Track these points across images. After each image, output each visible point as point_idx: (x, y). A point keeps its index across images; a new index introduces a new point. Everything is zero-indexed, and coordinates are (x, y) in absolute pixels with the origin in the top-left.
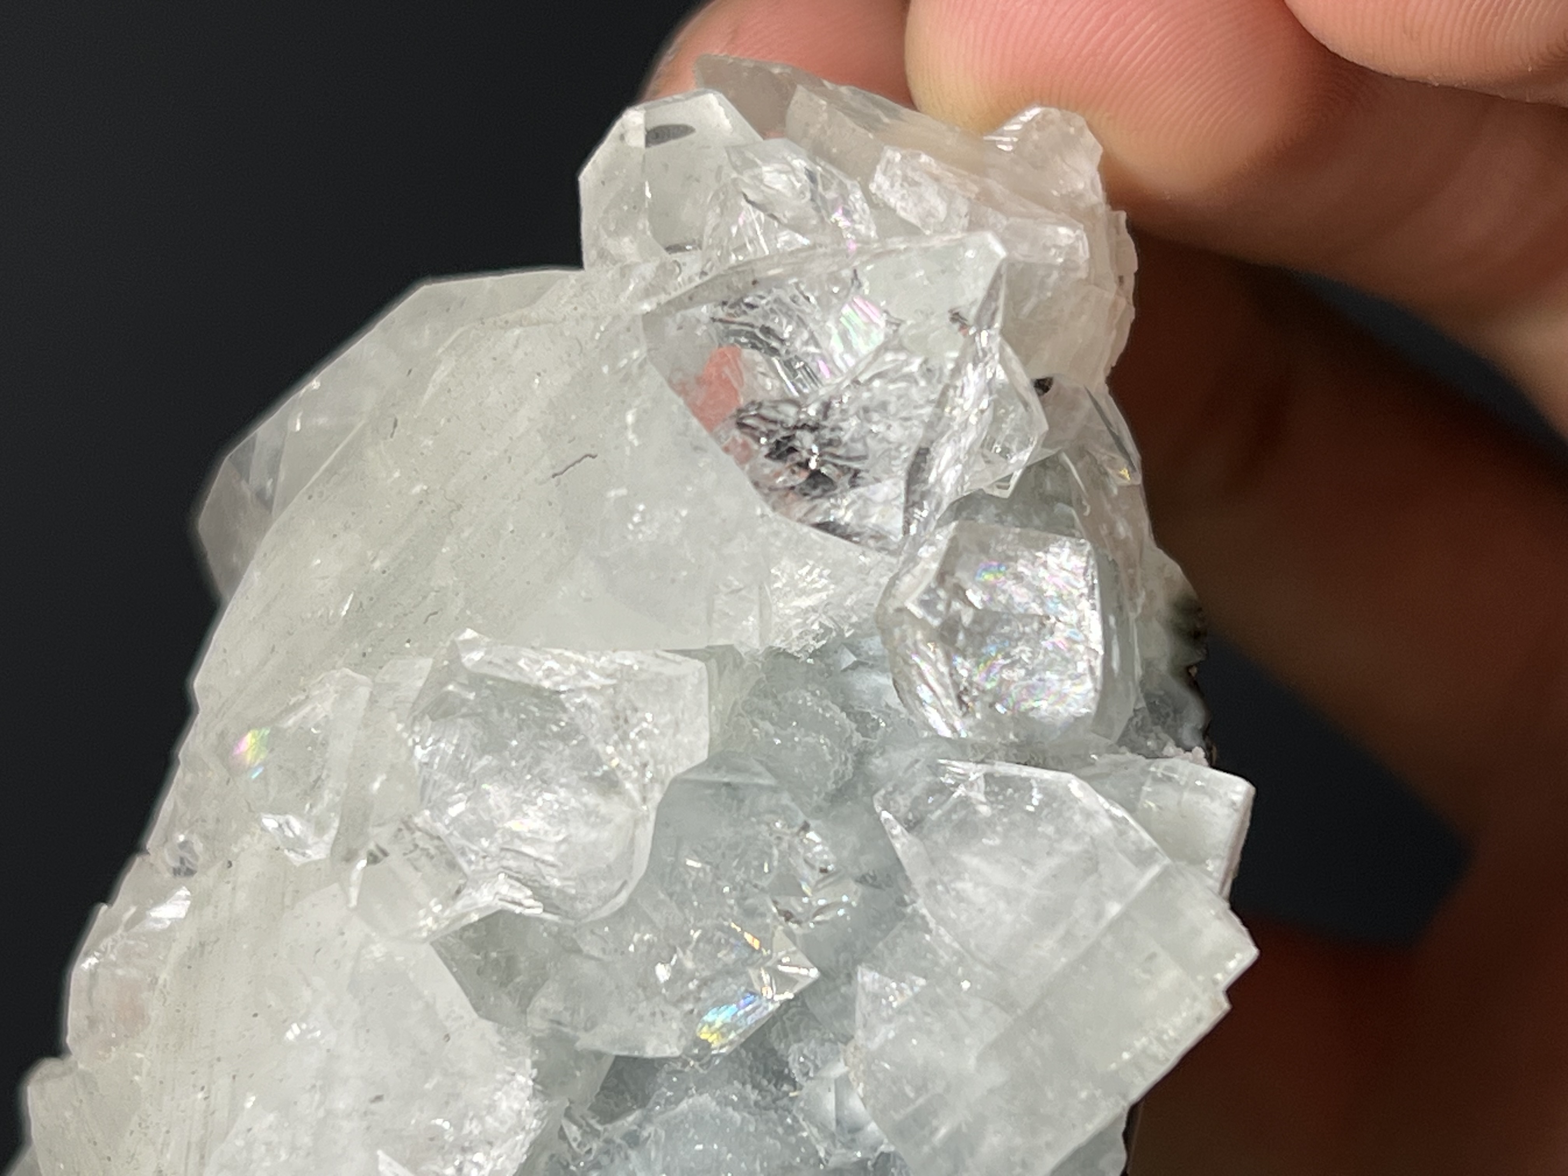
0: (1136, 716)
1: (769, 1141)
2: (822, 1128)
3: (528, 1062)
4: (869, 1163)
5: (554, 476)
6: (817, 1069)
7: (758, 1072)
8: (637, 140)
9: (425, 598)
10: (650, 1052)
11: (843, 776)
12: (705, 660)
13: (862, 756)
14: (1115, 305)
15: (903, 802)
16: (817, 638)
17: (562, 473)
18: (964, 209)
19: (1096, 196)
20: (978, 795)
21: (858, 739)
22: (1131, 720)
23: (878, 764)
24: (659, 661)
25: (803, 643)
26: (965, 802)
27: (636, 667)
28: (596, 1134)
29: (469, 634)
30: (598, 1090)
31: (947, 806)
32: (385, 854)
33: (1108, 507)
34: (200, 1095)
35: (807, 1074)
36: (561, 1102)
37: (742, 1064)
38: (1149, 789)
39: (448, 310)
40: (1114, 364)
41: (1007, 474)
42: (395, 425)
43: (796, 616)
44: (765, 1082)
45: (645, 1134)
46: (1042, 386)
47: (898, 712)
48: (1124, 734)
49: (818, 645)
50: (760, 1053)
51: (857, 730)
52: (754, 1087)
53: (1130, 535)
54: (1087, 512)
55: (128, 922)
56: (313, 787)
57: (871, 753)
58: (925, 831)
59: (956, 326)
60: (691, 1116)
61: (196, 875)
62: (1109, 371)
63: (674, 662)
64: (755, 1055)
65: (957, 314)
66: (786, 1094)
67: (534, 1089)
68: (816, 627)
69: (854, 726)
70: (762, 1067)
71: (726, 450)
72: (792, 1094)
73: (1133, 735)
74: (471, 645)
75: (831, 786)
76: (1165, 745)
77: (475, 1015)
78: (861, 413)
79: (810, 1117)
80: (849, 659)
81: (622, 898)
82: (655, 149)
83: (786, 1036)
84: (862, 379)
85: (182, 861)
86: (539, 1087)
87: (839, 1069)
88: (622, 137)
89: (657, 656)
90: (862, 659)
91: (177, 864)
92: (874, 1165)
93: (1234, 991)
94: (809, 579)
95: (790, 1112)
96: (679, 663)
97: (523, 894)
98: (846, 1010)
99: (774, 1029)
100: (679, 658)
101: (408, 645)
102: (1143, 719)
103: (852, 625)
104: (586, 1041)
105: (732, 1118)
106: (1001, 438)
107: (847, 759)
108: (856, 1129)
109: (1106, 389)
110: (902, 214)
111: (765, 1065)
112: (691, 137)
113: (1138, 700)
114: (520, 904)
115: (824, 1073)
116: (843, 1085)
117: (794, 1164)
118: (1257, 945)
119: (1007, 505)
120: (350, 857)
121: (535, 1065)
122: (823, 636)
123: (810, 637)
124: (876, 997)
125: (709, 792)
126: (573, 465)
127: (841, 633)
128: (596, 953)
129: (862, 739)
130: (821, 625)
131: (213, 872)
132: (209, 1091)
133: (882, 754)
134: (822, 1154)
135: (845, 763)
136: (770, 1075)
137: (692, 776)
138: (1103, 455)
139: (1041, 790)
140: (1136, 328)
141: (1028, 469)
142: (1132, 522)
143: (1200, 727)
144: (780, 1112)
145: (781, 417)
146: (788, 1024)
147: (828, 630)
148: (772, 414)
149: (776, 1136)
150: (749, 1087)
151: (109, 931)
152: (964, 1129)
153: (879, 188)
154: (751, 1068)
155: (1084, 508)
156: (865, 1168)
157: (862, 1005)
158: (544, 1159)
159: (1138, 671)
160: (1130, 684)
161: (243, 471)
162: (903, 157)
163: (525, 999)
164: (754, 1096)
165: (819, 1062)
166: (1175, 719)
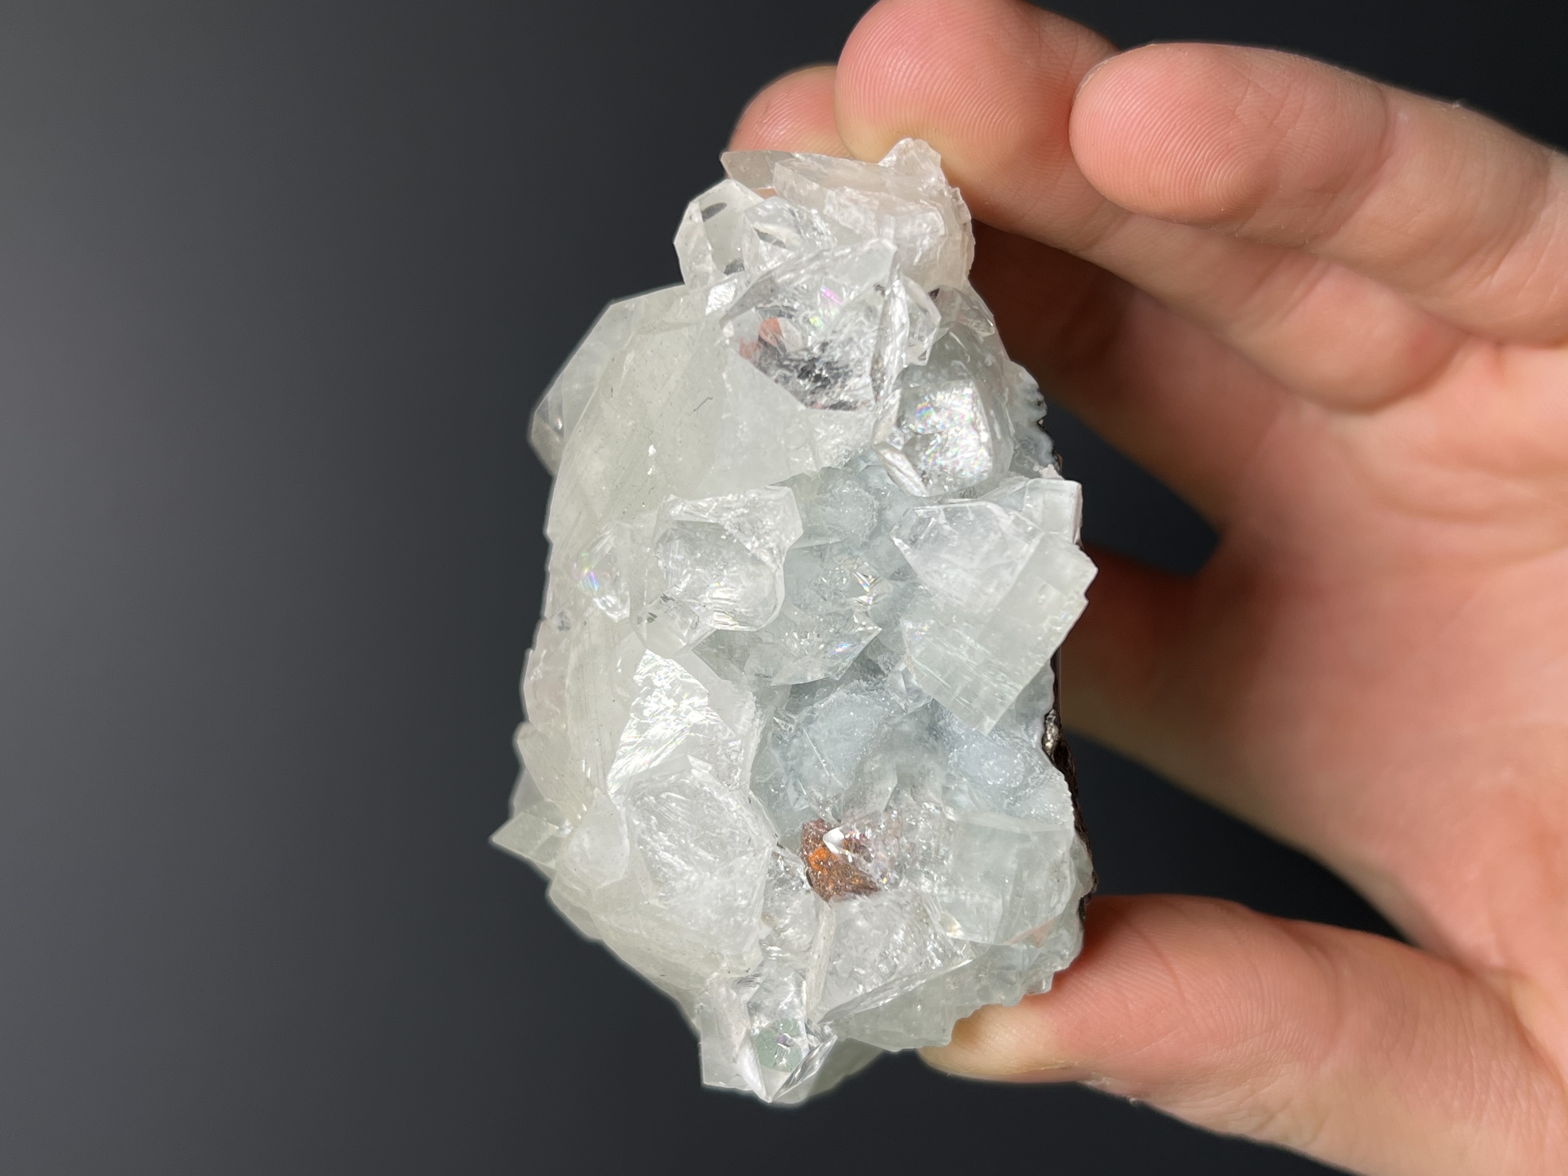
0: (1016, 453)
1: (876, 707)
2: (901, 693)
3: (751, 694)
4: (929, 705)
5: (695, 410)
6: (893, 666)
7: (864, 672)
8: (698, 218)
9: (646, 481)
10: (809, 679)
11: (873, 525)
12: (790, 486)
13: (880, 511)
14: (963, 241)
15: (906, 532)
16: (846, 457)
17: (698, 409)
18: (873, 216)
19: (943, 185)
20: (942, 520)
21: (876, 504)
22: (1014, 455)
23: (889, 514)
24: (769, 491)
25: (839, 461)
26: (936, 526)
27: (757, 499)
28: (792, 721)
29: (672, 497)
30: (789, 694)
31: (927, 530)
32: (655, 617)
33: (979, 350)
34: (597, 744)
35: (888, 669)
36: (771, 708)
37: (856, 670)
38: (1028, 497)
39: (626, 317)
40: (970, 268)
41: (923, 351)
42: (612, 391)
43: (833, 449)
44: (869, 676)
45: (815, 716)
46: (934, 294)
47: (894, 487)
48: (1012, 464)
49: (847, 460)
50: (864, 662)
51: (875, 499)
52: (864, 680)
53: (994, 361)
54: (969, 360)
55: (544, 658)
56: (615, 580)
57: (885, 509)
58: (919, 546)
59: (879, 292)
60: (836, 704)
61: (571, 629)
62: (968, 273)
63: (776, 490)
64: (861, 664)
65: (879, 286)
66: (881, 679)
67: (757, 707)
68: (843, 452)
69: (873, 497)
70: (866, 669)
71: (776, 381)
72: (883, 680)
73: (1017, 464)
74: (674, 503)
75: (868, 532)
76: (1033, 465)
77: (719, 678)
78: (841, 345)
79: (894, 690)
80: (863, 465)
81: (776, 613)
82: (709, 221)
83: (874, 653)
84: (838, 329)
85: (562, 622)
86: (759, 705)
87: (902, 667)
88: (690, 218)
89: (767, 489)
90: (870, 464)
91: (561, 625)
92: (931, 705)
93: (1088, 594)
94: (835, 430)
95: (884, 690)
96: (779, 491)
97: (728, 620)
98: (899, 638)
99: (868, 650)
100: (777, 488)
101: (643, 506)
102: (1020, 454)
103: (862, 447)
104: (775, 682)
105: (856, 699)
106: (917, 331)
107: (873, 516)
108: (918, 691)
109: (968, 284)
110: (843, 224)
111: (868, 668)
112: (727, 209)
113: (1015, 444)
114: (727, 624)
115: (896, 669)
116: (906, 674)
117: (891, 715)
118: (1097, 565)
119: (926, 369)
120: (640, 620)
121: (754, 694)
122: (848, 456)
123: (842, 458)
124: (912, 632)
125: (807, 551)
126: (702, 404)
127: (857, 452)
128: (770, 640)
129: (878, 503)
130: (846, 451)
131: (579, 627)
132: (601, 742)
133: (890, 509)
134: (903, 708)
135: (873, 518)
136: (871, 672)
137: (798, 546)
138: (972, 324)
139: (973, 512)
140: (977, 248)
141: (934, 346)
142: (995, 354)
143: (1050, 451)
144: (879, 691)
145: (801, 357)
146: (874, 647)
147: (850, 452)
148: (796, 357)
149: (879, 704)
150: (861, 681)
151: (536, 664)
152: (969, 686)
153: (828, 212)
154: (861, 671)
155: (966, 358)
156: (927, 708)
157: (906, 637)
158: (770, 735)
159: (1012, 430)
160: (1009, 440)
161: (545, 418)
162: (837, 194)
163: (741, 663)
164: (864, 684)
165: (892, 663)
166: (1036, 450)
